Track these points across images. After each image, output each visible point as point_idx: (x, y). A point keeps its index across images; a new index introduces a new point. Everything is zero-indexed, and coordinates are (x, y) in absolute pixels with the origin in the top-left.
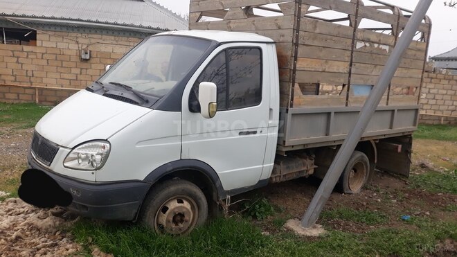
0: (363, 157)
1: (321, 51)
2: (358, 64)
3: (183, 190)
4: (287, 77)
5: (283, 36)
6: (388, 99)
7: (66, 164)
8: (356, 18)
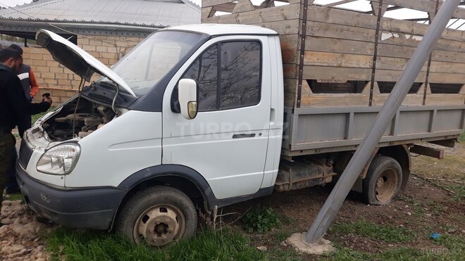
0: (393, 163)
1: (335, 43)
2: (383, 58)
3: (166, 198)
4: (293, 74)
5: (289, 27)
6: (425, 98)
7: (39, 168)
8: (381, 5)
